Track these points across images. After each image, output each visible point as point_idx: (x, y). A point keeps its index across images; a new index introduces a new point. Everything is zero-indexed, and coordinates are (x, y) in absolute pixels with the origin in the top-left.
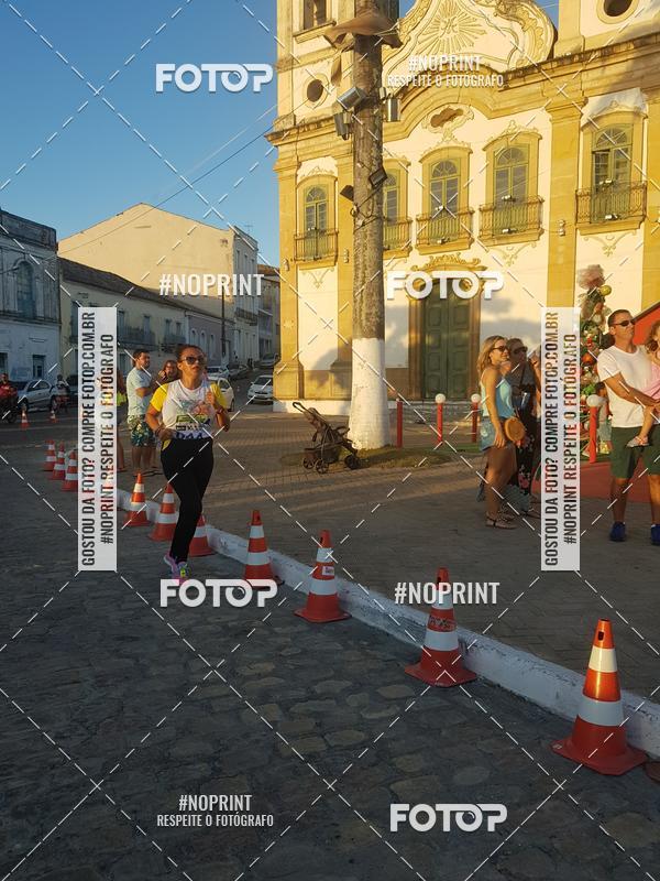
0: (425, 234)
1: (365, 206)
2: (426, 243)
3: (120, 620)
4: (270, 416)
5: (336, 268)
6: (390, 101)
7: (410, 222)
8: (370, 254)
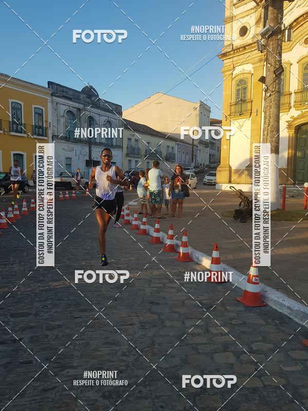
0: (299, 99)
1: (271, 86)
2: (299, 105)
4: (215, 191)
5: (250, 119)
6: (287, 31)
7: (291, 94)
8: (273, 110)
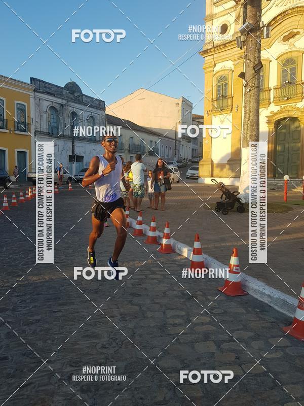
0: (278, 95)
1: (251, 81)
2: (278, 100)
3: (132, 284)
4: (197, 185)
5: (231, 114)
6: (265, 28)
7: (270, 90)
8: (253, 105)
